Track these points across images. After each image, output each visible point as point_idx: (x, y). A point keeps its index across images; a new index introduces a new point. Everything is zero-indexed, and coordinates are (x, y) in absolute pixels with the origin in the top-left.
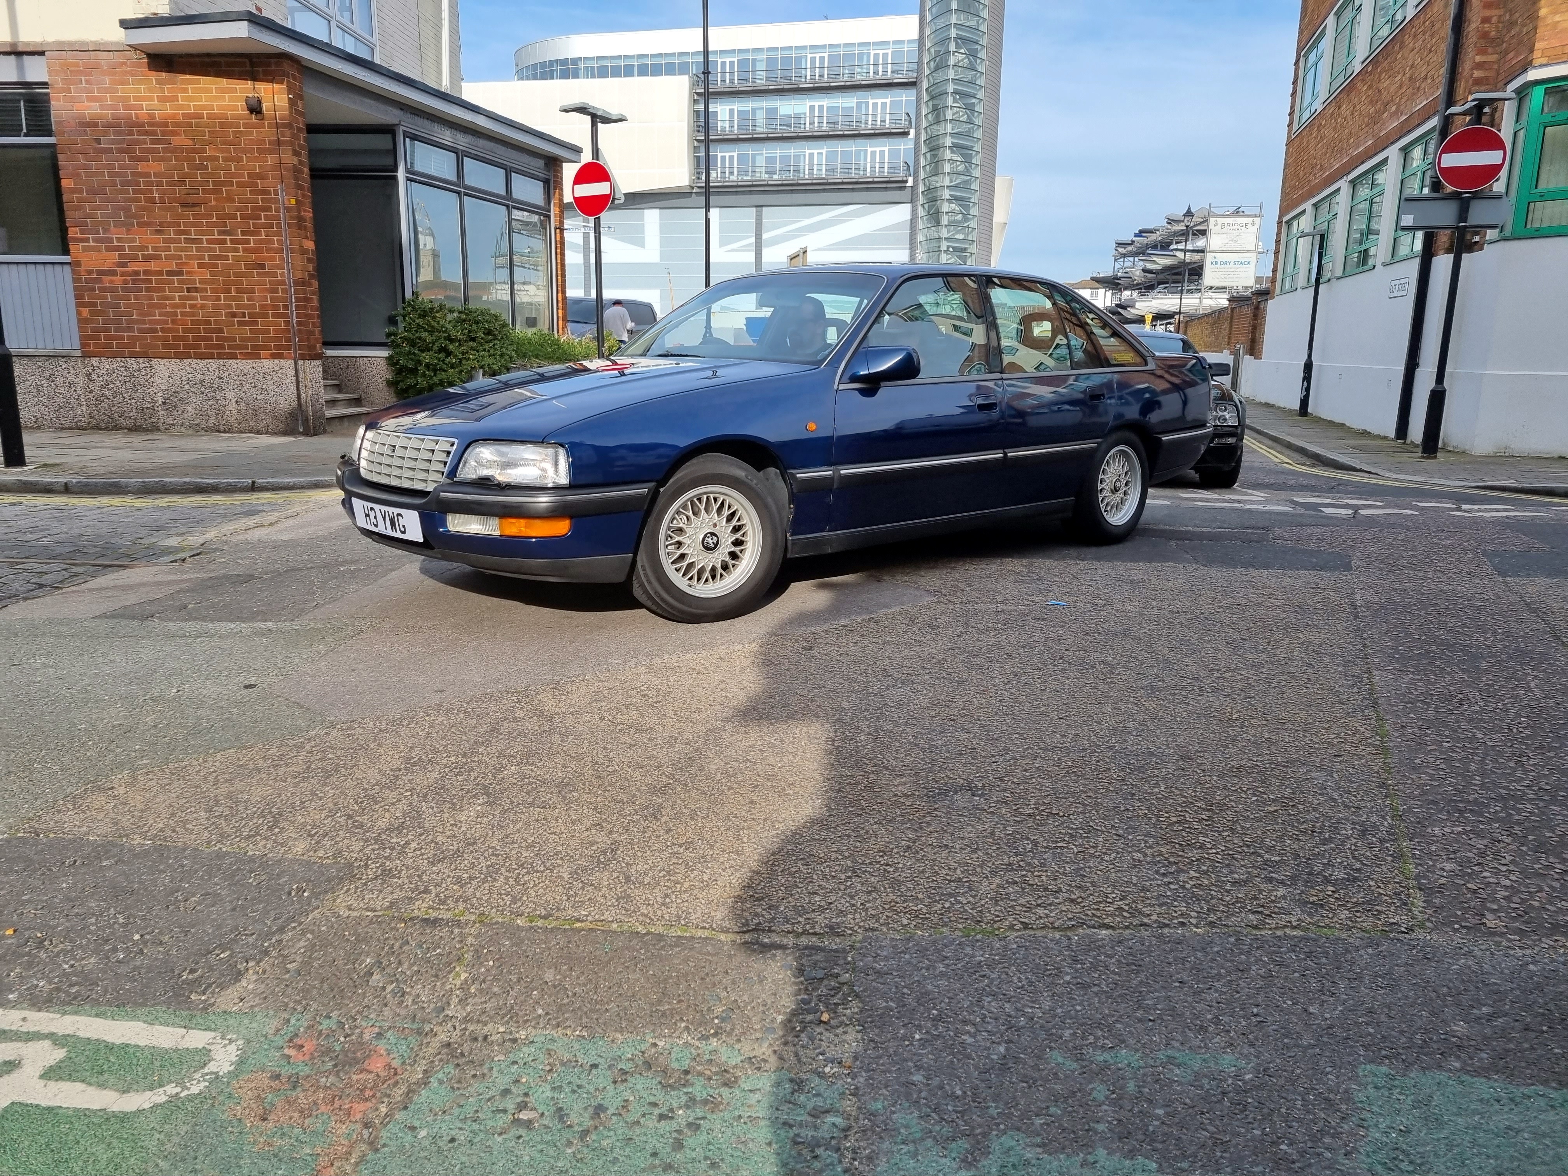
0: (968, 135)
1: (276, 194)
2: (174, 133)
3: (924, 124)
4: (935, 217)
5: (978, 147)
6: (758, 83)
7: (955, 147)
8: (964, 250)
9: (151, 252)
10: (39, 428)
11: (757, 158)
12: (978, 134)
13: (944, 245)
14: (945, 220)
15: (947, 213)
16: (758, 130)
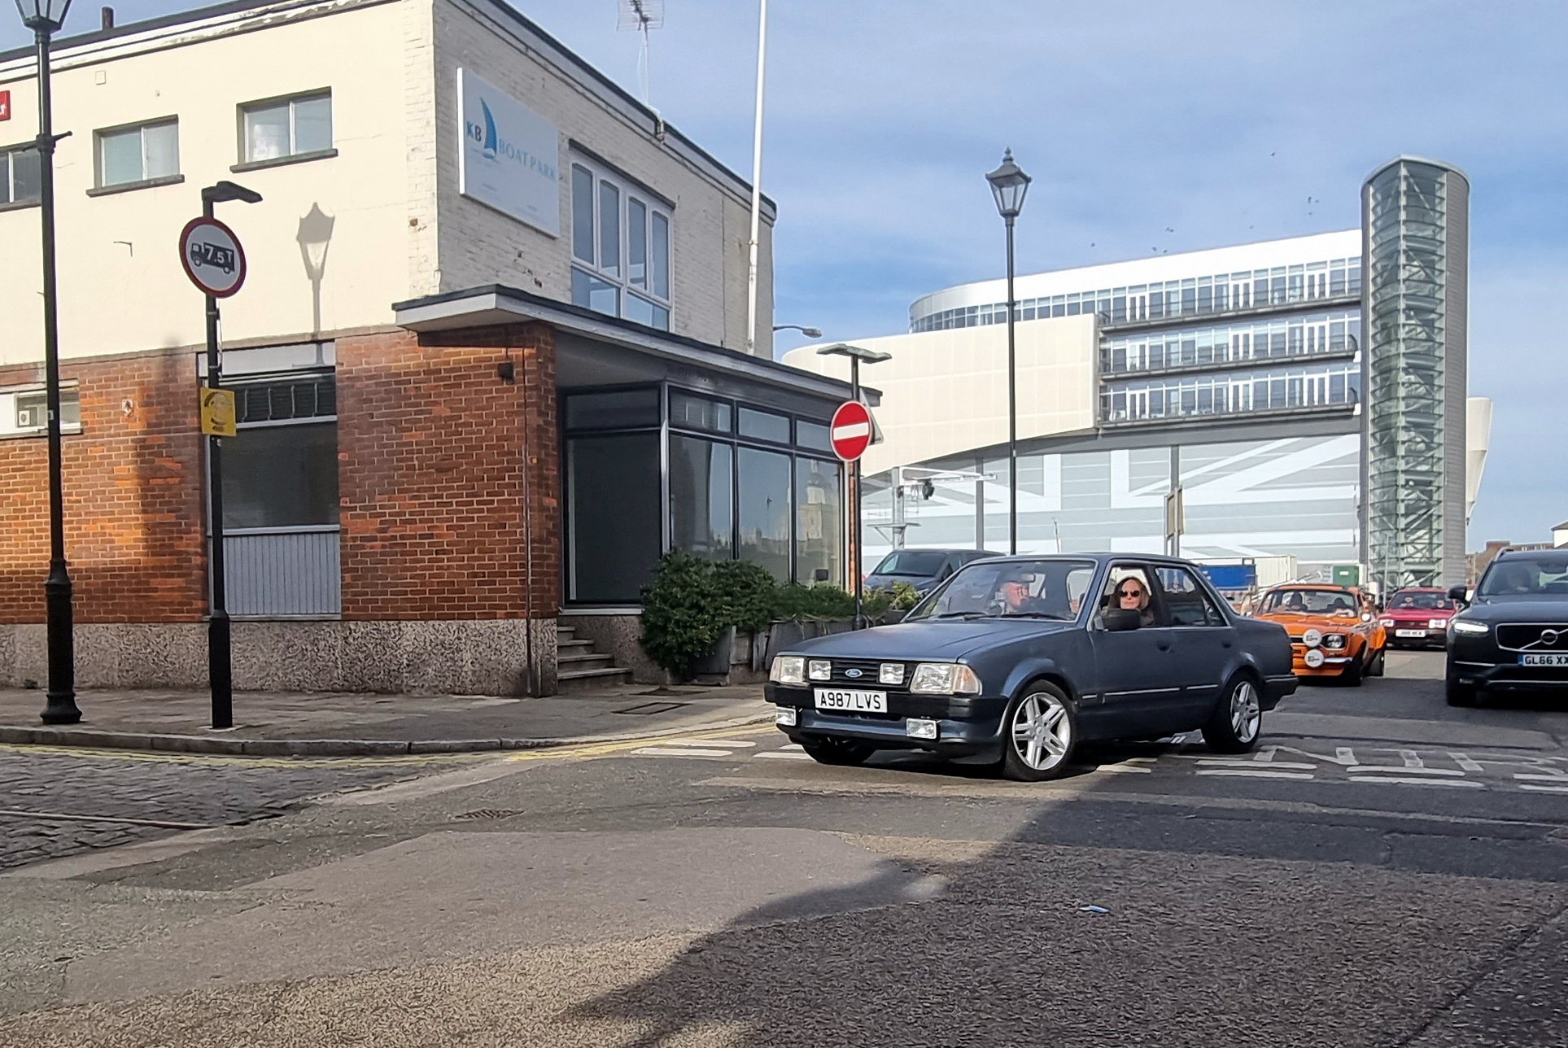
0: (1429, 354)
1: (520, 453)
2: (436, 403)
3: (1371, 345)
4: (1389, 447)
5: (1441, 366)
6: (1173, 315)
7: (1409, 369)
8: (1430, 483)
9: (408, 516)
11: (1173, 394)
12: (1441, 352)
13: (1402, 479)
14: (1401, 451)
15: (1404, 443)
16: (1173, 364)
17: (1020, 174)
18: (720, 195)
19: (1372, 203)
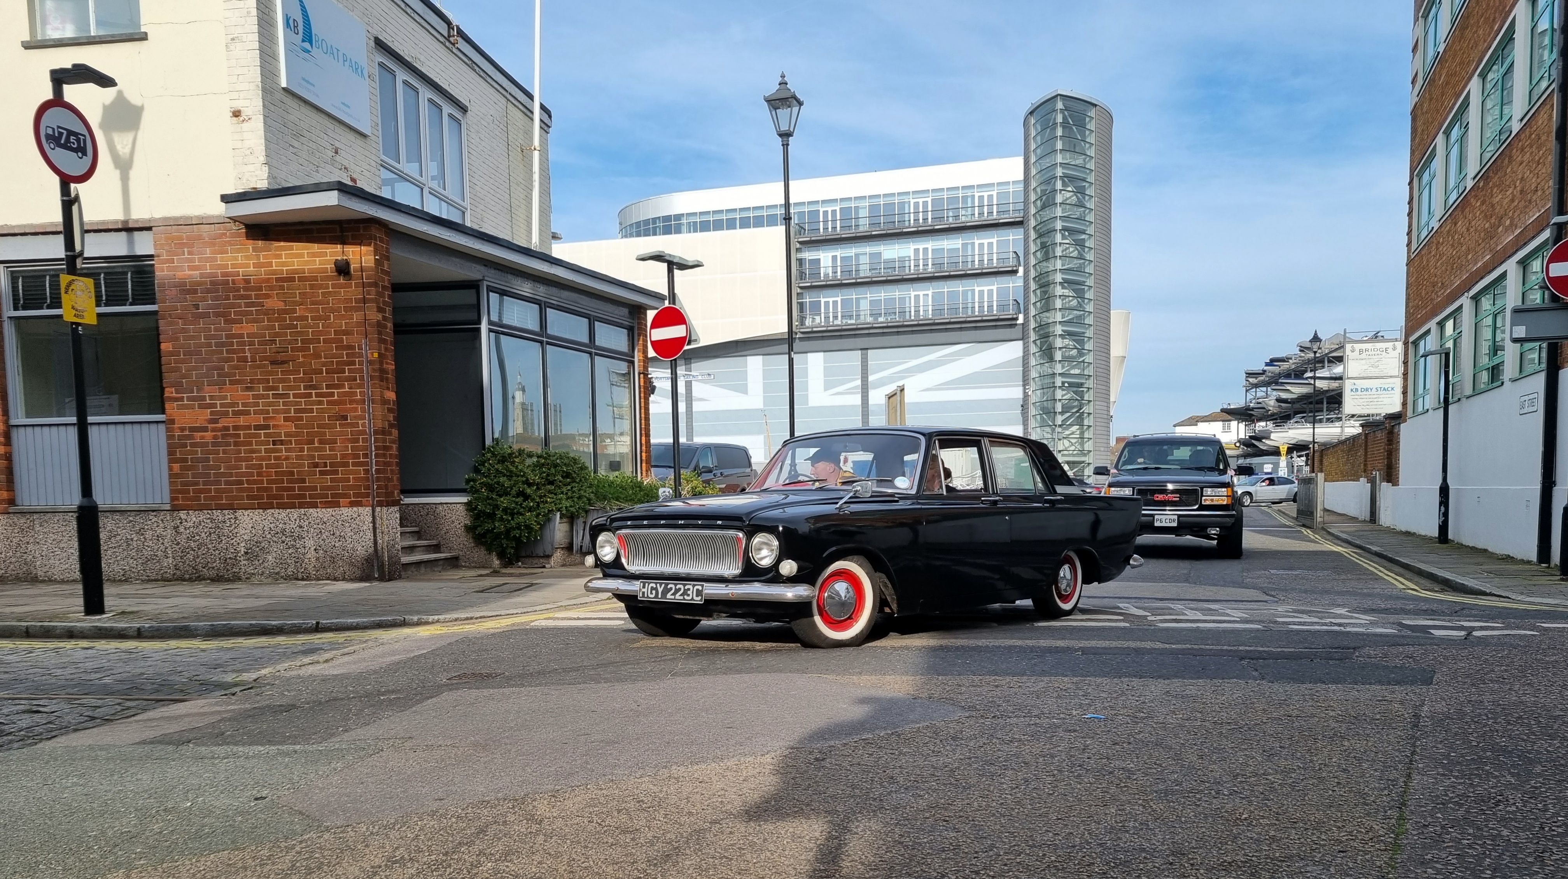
0: (1079, 270)
1: (360, 348)
2: (267, 296)
3: (1033, 261)
4: (1048, 353)
5: (1090, 282)
6: (861, 229)
7: (1066, 283)
8: (1081, 385)
9: (241, 408)
10: (126, 581)
11: (861, 301)
12: (1090, 269)
13: (1059, 381)
14: (1058, 356)
15: (1060, 348)
16: (862, 274)
17: (794, 97)
18: (504, 100)
19: (1033, 133)
